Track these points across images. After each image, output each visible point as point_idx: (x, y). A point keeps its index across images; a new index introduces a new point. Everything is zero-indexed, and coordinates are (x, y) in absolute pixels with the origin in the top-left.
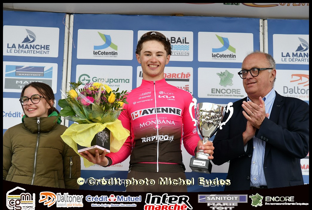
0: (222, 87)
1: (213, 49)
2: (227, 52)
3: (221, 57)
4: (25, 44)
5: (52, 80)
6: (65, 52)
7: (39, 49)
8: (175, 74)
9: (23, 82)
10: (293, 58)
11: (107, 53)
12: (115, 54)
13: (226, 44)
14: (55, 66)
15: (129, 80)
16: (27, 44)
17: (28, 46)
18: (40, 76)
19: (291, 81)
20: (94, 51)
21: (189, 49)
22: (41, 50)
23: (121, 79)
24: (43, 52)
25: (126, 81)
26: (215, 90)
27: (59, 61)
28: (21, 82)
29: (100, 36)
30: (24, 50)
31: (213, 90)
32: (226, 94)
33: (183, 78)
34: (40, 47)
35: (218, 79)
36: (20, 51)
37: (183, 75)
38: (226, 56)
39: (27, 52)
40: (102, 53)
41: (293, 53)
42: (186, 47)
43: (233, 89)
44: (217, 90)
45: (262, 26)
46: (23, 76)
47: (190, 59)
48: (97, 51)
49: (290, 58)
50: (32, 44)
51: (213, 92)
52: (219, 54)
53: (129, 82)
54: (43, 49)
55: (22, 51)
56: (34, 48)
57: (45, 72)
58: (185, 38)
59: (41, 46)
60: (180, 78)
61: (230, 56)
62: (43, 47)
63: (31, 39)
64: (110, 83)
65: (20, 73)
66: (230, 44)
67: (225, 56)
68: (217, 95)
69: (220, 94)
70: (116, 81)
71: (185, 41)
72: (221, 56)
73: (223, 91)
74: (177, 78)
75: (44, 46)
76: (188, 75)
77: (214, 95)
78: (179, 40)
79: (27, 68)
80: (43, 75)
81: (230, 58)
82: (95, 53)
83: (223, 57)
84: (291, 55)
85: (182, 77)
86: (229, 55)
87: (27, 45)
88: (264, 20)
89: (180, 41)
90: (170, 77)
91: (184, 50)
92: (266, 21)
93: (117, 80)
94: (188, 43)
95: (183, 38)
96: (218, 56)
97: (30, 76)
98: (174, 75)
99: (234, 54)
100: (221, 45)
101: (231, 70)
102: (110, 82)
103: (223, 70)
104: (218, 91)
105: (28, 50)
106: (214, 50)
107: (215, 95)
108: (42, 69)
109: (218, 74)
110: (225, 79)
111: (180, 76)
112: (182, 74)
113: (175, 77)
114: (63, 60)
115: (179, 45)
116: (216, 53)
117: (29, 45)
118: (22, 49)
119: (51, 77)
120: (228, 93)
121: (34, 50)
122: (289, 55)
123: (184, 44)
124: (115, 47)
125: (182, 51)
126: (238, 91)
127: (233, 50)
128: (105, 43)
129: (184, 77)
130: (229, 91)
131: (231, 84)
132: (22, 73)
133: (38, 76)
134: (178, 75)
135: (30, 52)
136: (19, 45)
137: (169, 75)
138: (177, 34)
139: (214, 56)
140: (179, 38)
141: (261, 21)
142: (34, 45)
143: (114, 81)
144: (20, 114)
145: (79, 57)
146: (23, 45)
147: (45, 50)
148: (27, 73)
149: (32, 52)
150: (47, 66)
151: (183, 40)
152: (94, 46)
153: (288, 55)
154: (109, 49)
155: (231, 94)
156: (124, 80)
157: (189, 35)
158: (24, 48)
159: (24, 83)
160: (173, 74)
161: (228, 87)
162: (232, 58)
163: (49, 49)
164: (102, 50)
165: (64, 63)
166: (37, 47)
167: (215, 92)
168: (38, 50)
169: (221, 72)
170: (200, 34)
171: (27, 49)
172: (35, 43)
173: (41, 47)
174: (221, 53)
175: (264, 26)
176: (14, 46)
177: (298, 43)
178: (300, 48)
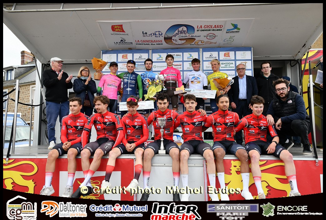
12: (162, 60)
13: (191, 56)
19: (208, 65)
21: (181, 57)
29: (158, 55)
35: (189, 65)
40: (159, 60)
47: (182, 60)
50: (141, 58)
66: (192, 55)
71: (180, 55)
79: (140, 64)
88: (201, 48)
104: (189, 68)
106: (188, 57)
128: (159, 57)
129: (180, 65)
133: (143, 66)
138: (178, 54)
146: (139, 59)
152: (157, 58)
153: (207, 58)
154: (161, 58)
157: (181, 54)
160: (177, 64)
170: (184, 53)
174: (190, 58)
175: (201, 50)
176: (137, 59)
177: (210, 54)
178: (210, 56)
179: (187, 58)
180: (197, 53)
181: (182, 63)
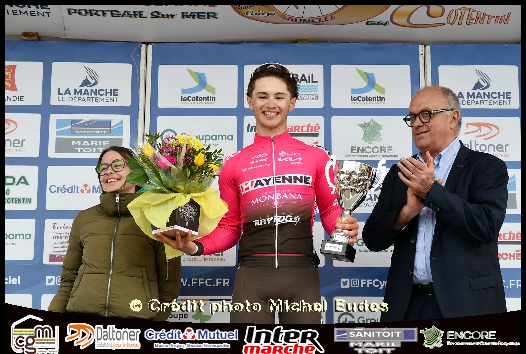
0: (365, 144)
1: (352, 89)
2: (373, 93)
3: (364, 101)
4: (83, 88)
5: (122, 139)
6: (140, 98)
7: (103, 94)
8: (299, 127)
9: (81, 143)
10: (468, 99)
11: (200, 99)
12: (212, 99)
13: (371, 82)
14: (127, 119)
15: (232, 136)
16: (86, 88)
17: (87, 92)
18: (106, 134)
19: (465, 134)
20: (182, 96)
21: (317, 91)
22: (107, 97)
23: (221, 136)
24: (109, 99)
25: (229, 138)
26: (356, 148)
27: (132, 111)
28: (79, 143)
29: (191, 74)
30: (82, 97)
31: (353, 148)
32: (372, 153)
33: (310, 132)
34: (104, 92)
35: (361, 132)
36: (77, 98)
37: (310, 128)
38: (372, 99)
39: (86, 100)
40: (194, 99)
41: (468, 93)
42: (313, 88)
43: (381, 147)
44: (359, 148)
45: (422, 54)
46: (81, 133)
47: (320, 104)
48: (186, 96)
49: (463, 99)
50: (94, 88)
51: (353, 151)
52: (361, 97)
53: (232, 140)
54: (109, 94)
55: (79, 98)
56: (96, 95)
57: (113, 127)
58: (313, 74)
59: (106, 90)
60: (306, 133)
61: (377, 99)
62: (109, 92)
63: (92, 82)
64: (205, 142)
65: (77, 130)
66: (377, 82)
67: (370, 99)
68: (359, 156)
69: (363, 154)
70: (214, 138)
71: (312, 79)
72: (364, 99)
73: (368, 150)
74: (301, 133)
75: (111, 90)
76: (317, 128)
77: (354, 156)
78: (303, 78)
79: (87, 122)
80: (109, 133)
81: (377, 101)
82: (183, 99)
83: (367, 101)
84: (465, 95)
85: (308, 131)
86: (375, 98)
87: (86, 90)
88: (425, 46)
89: (305, 80)
90: (291, 131)
91: (311, 92)
92: (428, 48)
93: (216, 136)
94: (317, 82)
95: (309, 74)
96: (360, 99)
97: (91, 134)
98: (297, 128)
99: (382, 96)
100: (363, 84)
101: (378, 119)
102: (206, 139)
103: (367, 119)
104: (360, 150)
105: (89, 96)
106: (354, 91)
107: (357, 156)
108: (108, 123)
109: (360, 125)
110: (371, 132)
111: (305, 129)
112: (309, 126)
113: (299, 131)
114: (138, 110)
115: (304, 85)
116: (356, 96)
117: (89, 89)
118: (79, 95)
119: (122, 135)
120: (374, 152)
121: (96, 96)
122: (462, 95)
123: (311, 83)
124: (213, 90)
125: (308, 93)
126: (389, 148)
127: (382, 90)
128: (197, 84)
129: (312, 131)
130: (376, 150)
131: (379, 140)
132: (80, 130)
133: (103, 134)
134: (303, 127)
135: (91, 100)
136: (75, 90)
137: (290, 129)
138: (300, 69)
139: (353, 99)
140: (303, 75)
141: (421, 47)
142: (96, 90)
143: (210, 138)
144: (77, 188)
145: (161, 105)
146: (81, 90)
147: (112, 97)
148: (87, 130)
149: (94, 99)
150: (115, 119)
151: (309, 77)
152: (182, 89)
154: (203, 93)
155: (379, 153)
156: (225, 136)
157: (318, 71)
158: (82, 93)
159: (83, 144)
160: (295, 127)
161: (374, 144)
162: (379, 102)
163: (118, 95)
164: (194, 95)
165: (139, 113)
166: (101, 92)
167: (356, 151)
168: (102, 97)
169: (365, 123)
170: (334, 68)
171: (86, 96)
172: (97, 87)
173: (107, 92)
174: (364, 95)
175: (425, 55)
176: (68, 92)
177: (475, 78)
178: (478, 86)
179: (349, 95)
180: (406, 69)
181: (319, 120)
